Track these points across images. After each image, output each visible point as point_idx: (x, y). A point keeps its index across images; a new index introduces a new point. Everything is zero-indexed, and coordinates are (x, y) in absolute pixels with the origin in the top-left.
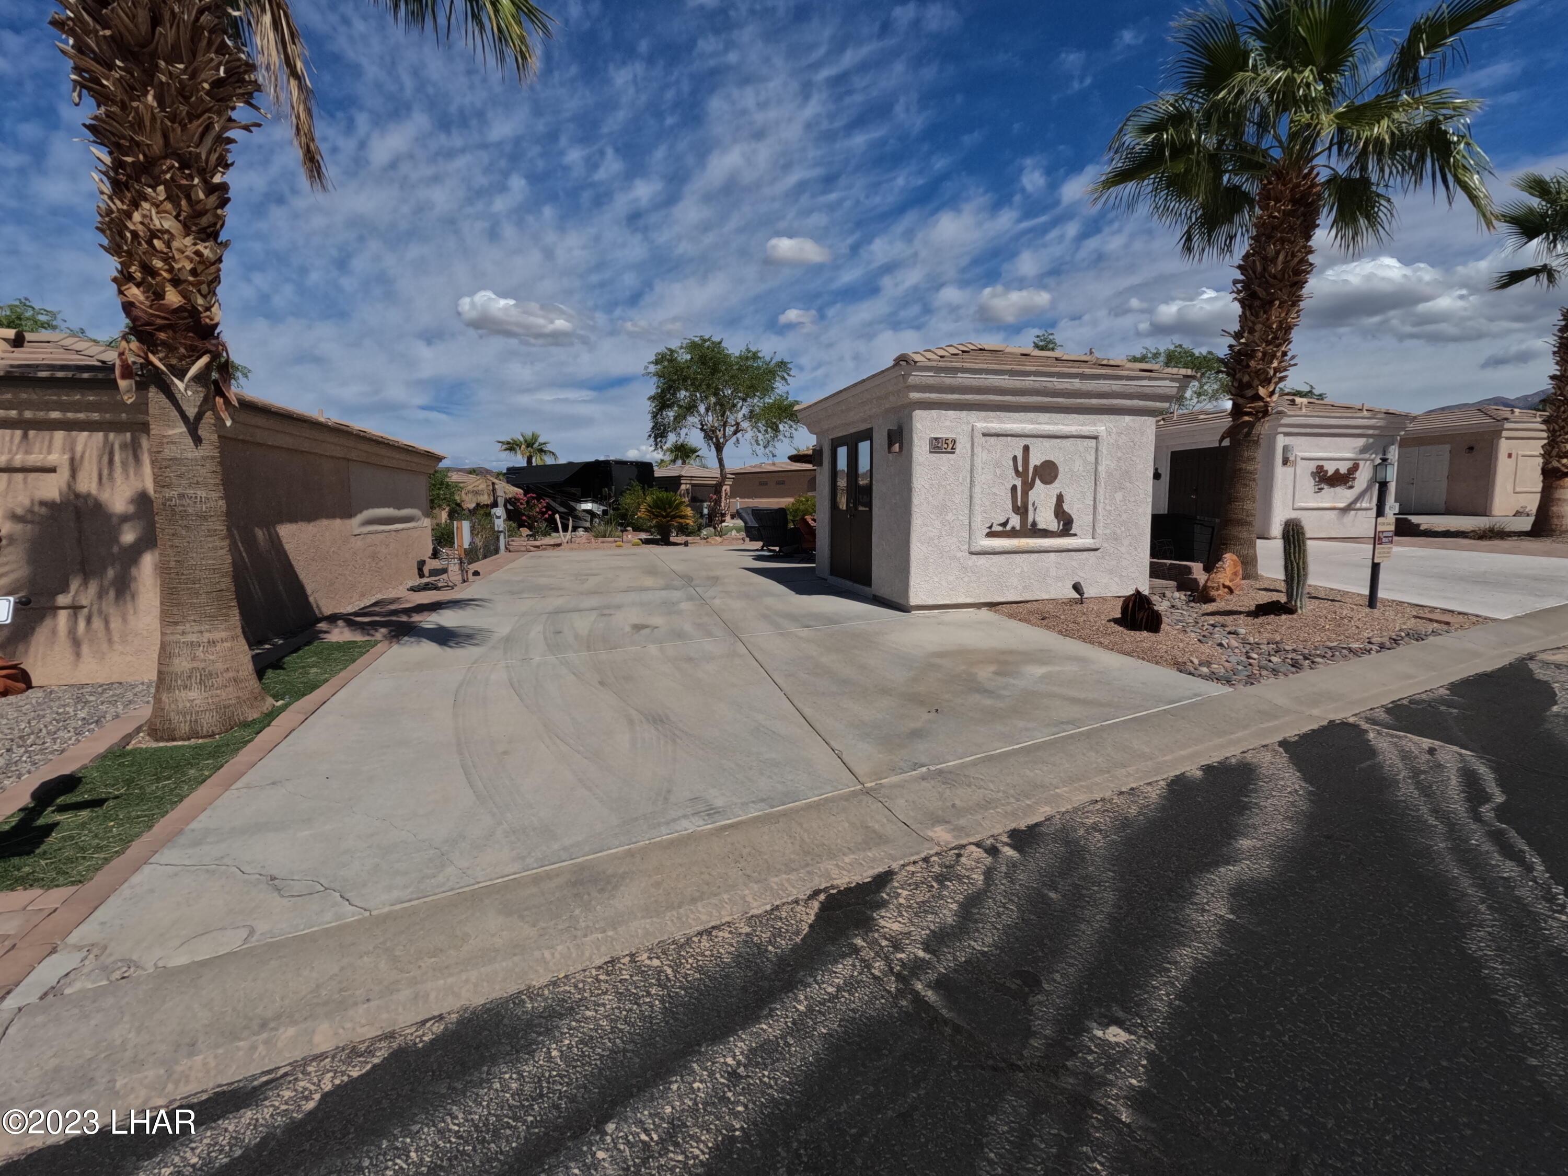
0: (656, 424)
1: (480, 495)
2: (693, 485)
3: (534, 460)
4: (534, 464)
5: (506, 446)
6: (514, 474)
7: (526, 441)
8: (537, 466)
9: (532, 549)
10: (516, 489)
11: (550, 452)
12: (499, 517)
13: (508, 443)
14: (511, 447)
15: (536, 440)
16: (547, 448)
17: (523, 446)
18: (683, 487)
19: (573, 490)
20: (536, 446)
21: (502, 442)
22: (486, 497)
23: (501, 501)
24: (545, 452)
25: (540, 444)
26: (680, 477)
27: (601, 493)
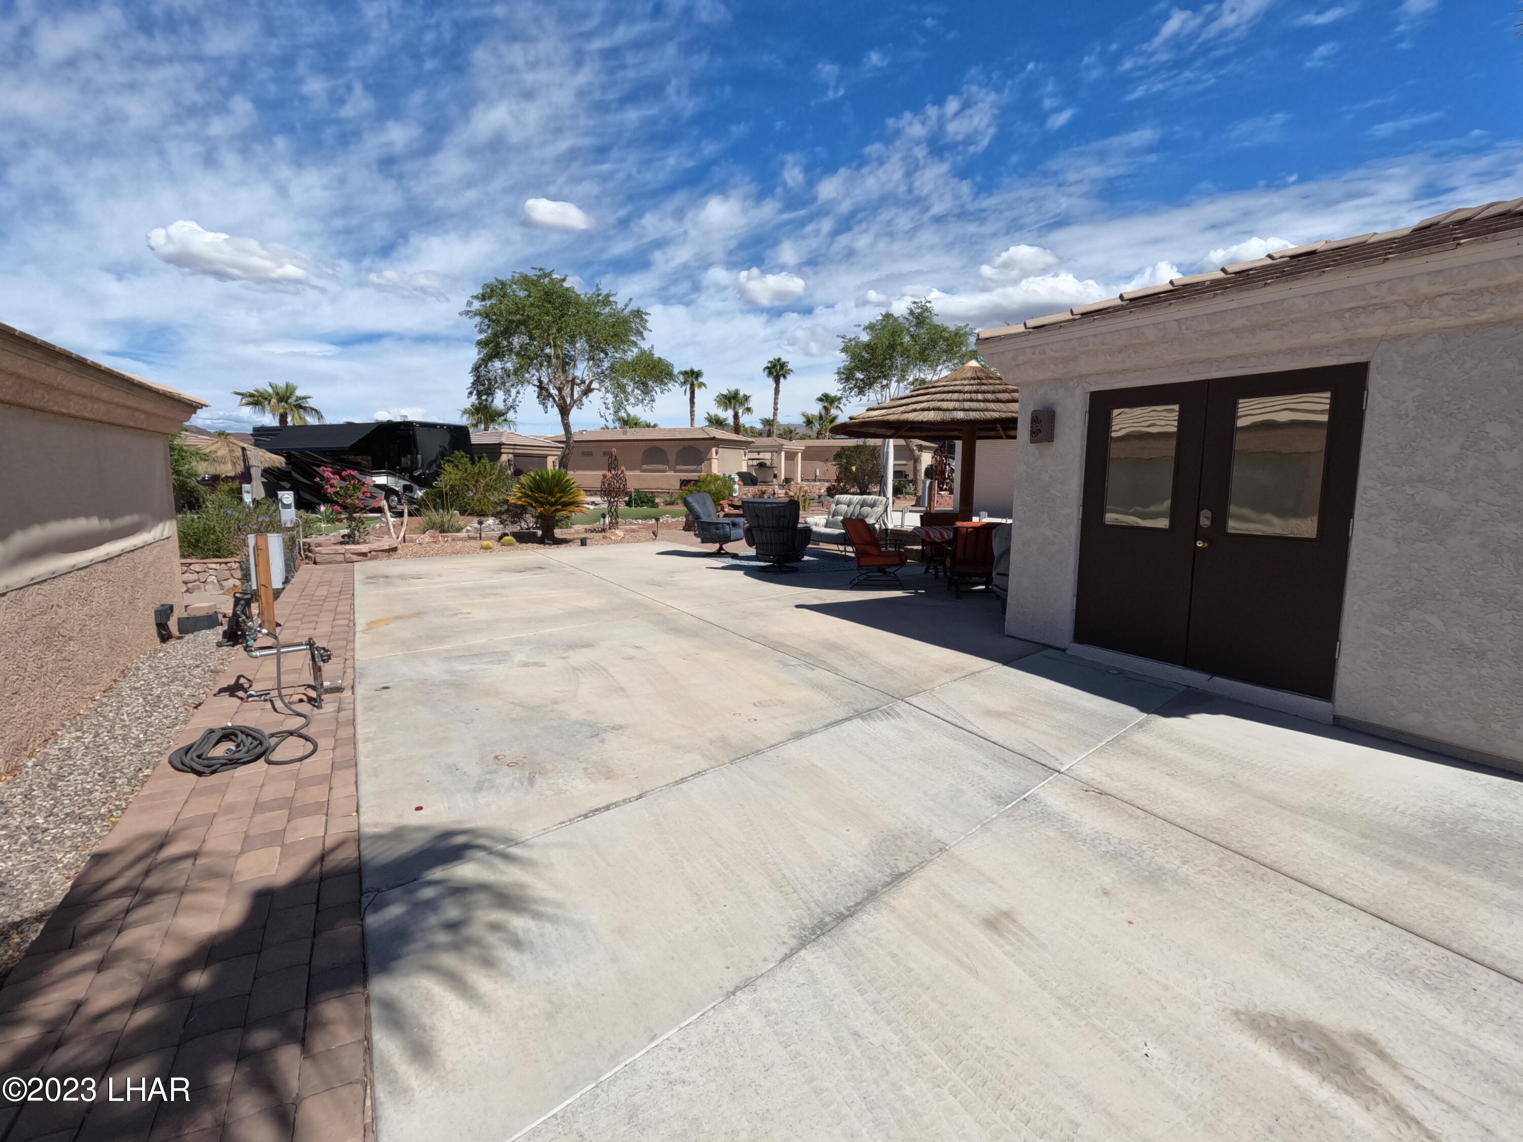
0: (479, 377)
1: (220, 463)
2: (516, 455)
3: (289, 419)
4: (290, 423)
5: (250, 399)
6: (267, 436)
7: (277, 394)
8: (294, 426)
9: (355, 557)
10: (274, 456)
11: (312, 409)
12: (288, 506)
13: (251, 395)
14: (256, 400)
15: (292, 393)
16: (311, 403)
17: (274, 401)
18: (504, 458)
19: (359, 459)
20: (292, 400)
21: (242, 395)
22: (229, 466)
23: (256, 473)
24: (305, 408)
25: (299, 398)
26: (500, 445)
27: (399, 464)
